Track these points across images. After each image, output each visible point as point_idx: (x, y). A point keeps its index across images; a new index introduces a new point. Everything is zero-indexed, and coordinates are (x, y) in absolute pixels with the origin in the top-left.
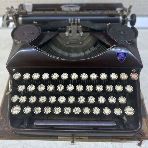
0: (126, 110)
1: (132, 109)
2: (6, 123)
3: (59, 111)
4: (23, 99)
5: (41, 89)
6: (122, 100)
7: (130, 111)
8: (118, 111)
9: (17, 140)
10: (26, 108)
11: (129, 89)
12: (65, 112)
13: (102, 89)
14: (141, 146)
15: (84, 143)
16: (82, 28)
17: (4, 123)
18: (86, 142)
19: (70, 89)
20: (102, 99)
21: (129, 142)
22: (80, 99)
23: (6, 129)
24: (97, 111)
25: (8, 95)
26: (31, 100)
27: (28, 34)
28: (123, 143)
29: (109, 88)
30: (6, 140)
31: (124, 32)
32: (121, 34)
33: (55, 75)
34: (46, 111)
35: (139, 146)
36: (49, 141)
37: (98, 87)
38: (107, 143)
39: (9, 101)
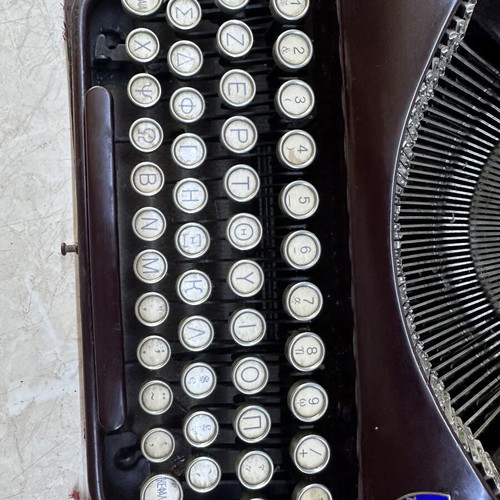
0: (169, 483)
3: (143, 188)
4: (185, 14)
6: (204, 474)
8: (158, 444)
10: (150, 39)
12: (143, 215)
19: (239, 232)
22: (200, 278)
34: (142, 127)
37: (257, 366)
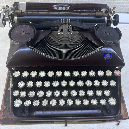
0: (110, 100)
1: (114, 100)
2: (9, 112)
3: (55, 104)
4: (23, 94)
5: (39, 85)
6: (107, 93)
7: (113, 102)
8: (103, 102)
9: (19, 125)
10: (27, 102)
11: (113, 83)
12: (60, 103)
13: (90, 84)
14: (119, 125)
15: (75, 125)
16: (72, 27)
17: (7, 112)
18: (76, 124)
19: (64, 84)
20: (90, 92)
21: (110, 123)
22: (72, 92)
23: (10, 117)
24: (86, 102)
25: (9, 91)
26: (30, 95)
27: (24, 34)
28: (105, 124)
29: (97, 83)
30: (10, 126)
31: (109, 33)
32: (107, 35)
33: (50, 72)
34: (43, 103)
35: (117, 126)
36: (46, 125)
37: (87, 82)
38: (93, 124)
39: (11, 95)
